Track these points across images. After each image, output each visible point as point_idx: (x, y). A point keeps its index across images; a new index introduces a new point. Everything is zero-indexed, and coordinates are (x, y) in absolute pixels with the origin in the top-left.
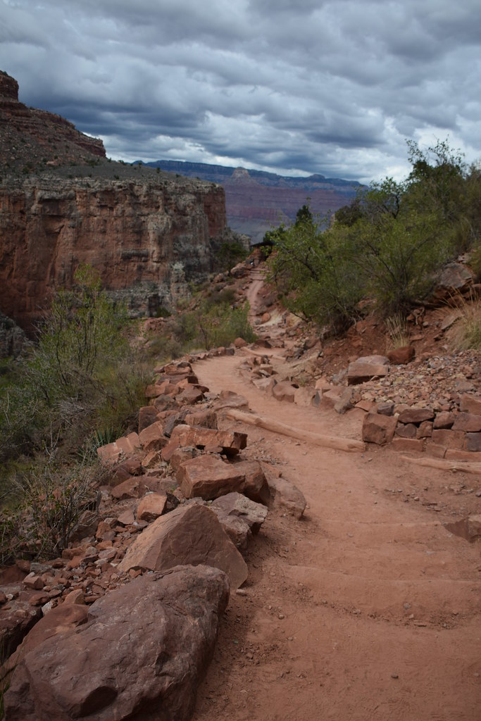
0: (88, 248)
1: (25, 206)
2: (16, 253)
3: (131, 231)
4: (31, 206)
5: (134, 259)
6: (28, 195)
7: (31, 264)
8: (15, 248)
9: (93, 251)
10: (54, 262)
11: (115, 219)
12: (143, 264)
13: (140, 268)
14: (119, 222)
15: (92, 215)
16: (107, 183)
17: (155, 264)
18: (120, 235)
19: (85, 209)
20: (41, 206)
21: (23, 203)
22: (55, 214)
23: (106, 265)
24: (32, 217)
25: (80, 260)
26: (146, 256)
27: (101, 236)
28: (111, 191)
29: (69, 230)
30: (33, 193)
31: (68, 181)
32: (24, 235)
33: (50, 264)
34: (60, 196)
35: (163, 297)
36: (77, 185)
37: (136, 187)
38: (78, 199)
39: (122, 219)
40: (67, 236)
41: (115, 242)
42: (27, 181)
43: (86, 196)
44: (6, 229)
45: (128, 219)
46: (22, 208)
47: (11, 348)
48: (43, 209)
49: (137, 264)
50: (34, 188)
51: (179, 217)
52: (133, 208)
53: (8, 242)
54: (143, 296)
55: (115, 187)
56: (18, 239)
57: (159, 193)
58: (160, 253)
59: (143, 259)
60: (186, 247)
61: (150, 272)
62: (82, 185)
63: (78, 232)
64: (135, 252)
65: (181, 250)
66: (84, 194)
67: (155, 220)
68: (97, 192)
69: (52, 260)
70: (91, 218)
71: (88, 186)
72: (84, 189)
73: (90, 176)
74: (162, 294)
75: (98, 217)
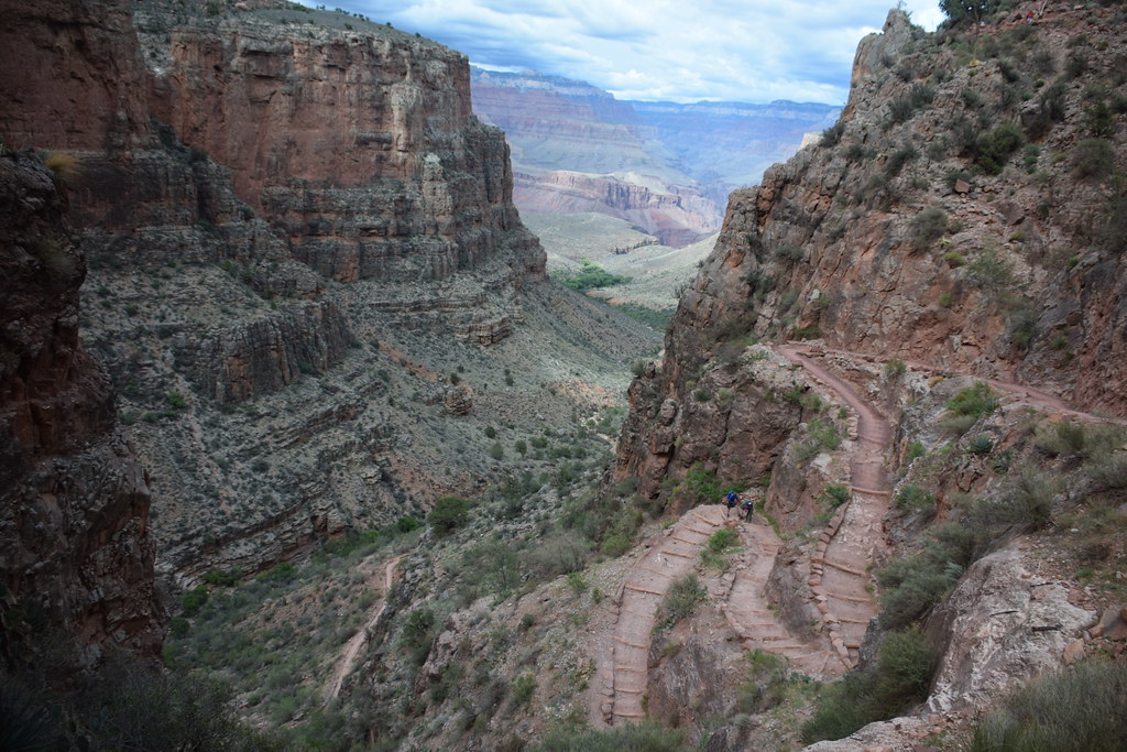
0: (310, 126)
1: (222, 58)
2: (210, 128)
3: (368, 104)
4: (231, 60)
5: (373, 145)
6: (227, 43)
7: (229, 144)
8: (206, 121)
9: (317, 131)
10: (261, 145)
11: (348, 87)
12: (384, 153)
13: (380, 159)
14: (353, 91)
15: (315, 78)
16: (336, 34)
17: (401, 154)
18: (354, 110)
19: (306, 69)
20: (244, 60)
21: (219, 55)
22: (263, 74)
23: (335, 151)
24: (232, 75)
25: (298, 144)
26: (389, 141)
27: (328, 110)
28: (343, 45)
29: (283, 98)
30: (234, 42)
31: (282, 28)
32: (220, 102)
33: (256, 146)
34: (271, 48)
35: (412, 201)
36: (295, 34)
37: (375, 43)
38: (296, 54)
39: (357, 86)
40: (282, 106)
41: (347, 119)
42: (223, 23)
43: (307, 50)
44: (194, 91)
45: (366, 88)
46: (218, 62)
47: (252, 248)
48: (247, 65)
49: (376, 153)
50: (235, 33)
51: (428, 91)
52: (372, 73)
53: (198, 110)
54: (387, 198)
55: (347, 40)
56: (212, 107)
57: (404, 53)
58: (408, 138)
59: (385, 146)
60: (438, 134)
61: (394, 166)
62: (301, 34)
63: (297, 102)
64: (374, 135)
65: (432, 137)
66: (306, 47)
67: (401, 91)
68: (323, 45)
69: (258, 141)
70: (315, 83)
71: (311, 35)
72: (306, 39)
73: (312, 22)
74: (411, 196)
75: (324, 82)
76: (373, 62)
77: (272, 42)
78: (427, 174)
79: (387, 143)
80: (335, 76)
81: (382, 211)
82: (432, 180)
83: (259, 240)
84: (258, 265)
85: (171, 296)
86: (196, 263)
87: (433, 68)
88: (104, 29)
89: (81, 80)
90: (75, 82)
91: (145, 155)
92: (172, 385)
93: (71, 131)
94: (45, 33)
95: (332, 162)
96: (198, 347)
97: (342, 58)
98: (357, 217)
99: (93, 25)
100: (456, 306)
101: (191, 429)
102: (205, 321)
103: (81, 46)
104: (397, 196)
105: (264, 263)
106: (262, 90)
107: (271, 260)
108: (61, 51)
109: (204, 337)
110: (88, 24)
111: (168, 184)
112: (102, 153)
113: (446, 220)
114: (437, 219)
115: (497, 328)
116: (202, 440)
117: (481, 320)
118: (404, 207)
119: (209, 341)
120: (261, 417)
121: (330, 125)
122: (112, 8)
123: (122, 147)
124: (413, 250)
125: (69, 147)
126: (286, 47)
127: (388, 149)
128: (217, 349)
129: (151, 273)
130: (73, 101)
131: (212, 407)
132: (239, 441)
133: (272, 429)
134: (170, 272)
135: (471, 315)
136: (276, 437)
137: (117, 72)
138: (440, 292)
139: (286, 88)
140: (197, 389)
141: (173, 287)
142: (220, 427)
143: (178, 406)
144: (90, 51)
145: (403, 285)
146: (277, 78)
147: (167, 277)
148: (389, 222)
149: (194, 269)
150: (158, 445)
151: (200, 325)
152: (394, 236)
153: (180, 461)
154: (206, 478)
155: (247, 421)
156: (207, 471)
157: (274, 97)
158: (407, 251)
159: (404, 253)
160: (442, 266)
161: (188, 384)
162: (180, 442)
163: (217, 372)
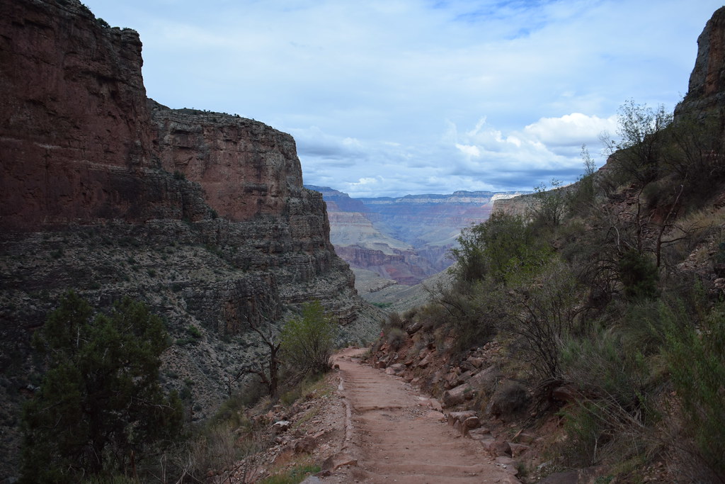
76: (254, 139)
77: (190, 126)
78: (293, 211)
79: (263, 191)
80: (231, 146)
81: (264, 236)
82: (296, 214)
83: (223, 232)
84: (223, 249)
85: (176, 264)
86: (189, 244)
87: (286, 145)
88: (130, 85)
89: (114, 117)
90: (110, 119)
91: (151, 171)
92: (188, 322)
93: (107, 151)
94: (94, 83)
95: (229, 204)
96: (203, 296)
97: (235, 135)
98: (247, 241)
99: (123, 82)
100: (321, 299)
101: (207, 351)
102: (204, 278)
103: (114, 95)
104: (273, 226)
105: (226, 247)
106: (183, 157)
107: (231, 246)
108: (103, 97)
109: (206, 289)
110: (120, 81)
111: (167, 190)
112: (125, 168)
113: (307, 240)
114: (301, 241)
115: (349, 313)
116: (217, 359)
117: (339, 308)
118: (278, 234)
119: (211, 291)
120: (248, 346)
121: (228, 179)
122: (133, 72)
123: (138, 164)
124: (286, 262)
125: (105, 163)
126: (199, 129)
127: (265, 195)
128: (217, 296)
129: (159, 250)
130: (108, 131)
131: (217, 338)
132: (240, 361)
133: (256, 353)
134: (173, 249)
135: (332, 304)
136: (261, 360)
137: (136, 114)
138: (309, 290)
139: (200, 155)
140: (205, 325)
141: (176, 258)
142: (226, 351)
143: (196, 336)
144: (120, 98)
145: (283, 286)
146: (193, 148)
147: (170, 252)
148: (269, 243)
149: (188, 247)
150: (189, 361)
151: (202, 281)
152: (273, 253)
153: (207, 372)
154: (227, 384)
155: (240, 349)
156: (226, 379)
157: (191, 161)
158: (282, 263)
159: (280, 265)
160: (307, 272)
161: (199, 322)
162: (204, 360)
163: (218, 313)
